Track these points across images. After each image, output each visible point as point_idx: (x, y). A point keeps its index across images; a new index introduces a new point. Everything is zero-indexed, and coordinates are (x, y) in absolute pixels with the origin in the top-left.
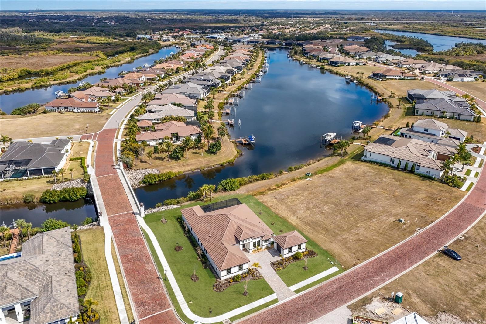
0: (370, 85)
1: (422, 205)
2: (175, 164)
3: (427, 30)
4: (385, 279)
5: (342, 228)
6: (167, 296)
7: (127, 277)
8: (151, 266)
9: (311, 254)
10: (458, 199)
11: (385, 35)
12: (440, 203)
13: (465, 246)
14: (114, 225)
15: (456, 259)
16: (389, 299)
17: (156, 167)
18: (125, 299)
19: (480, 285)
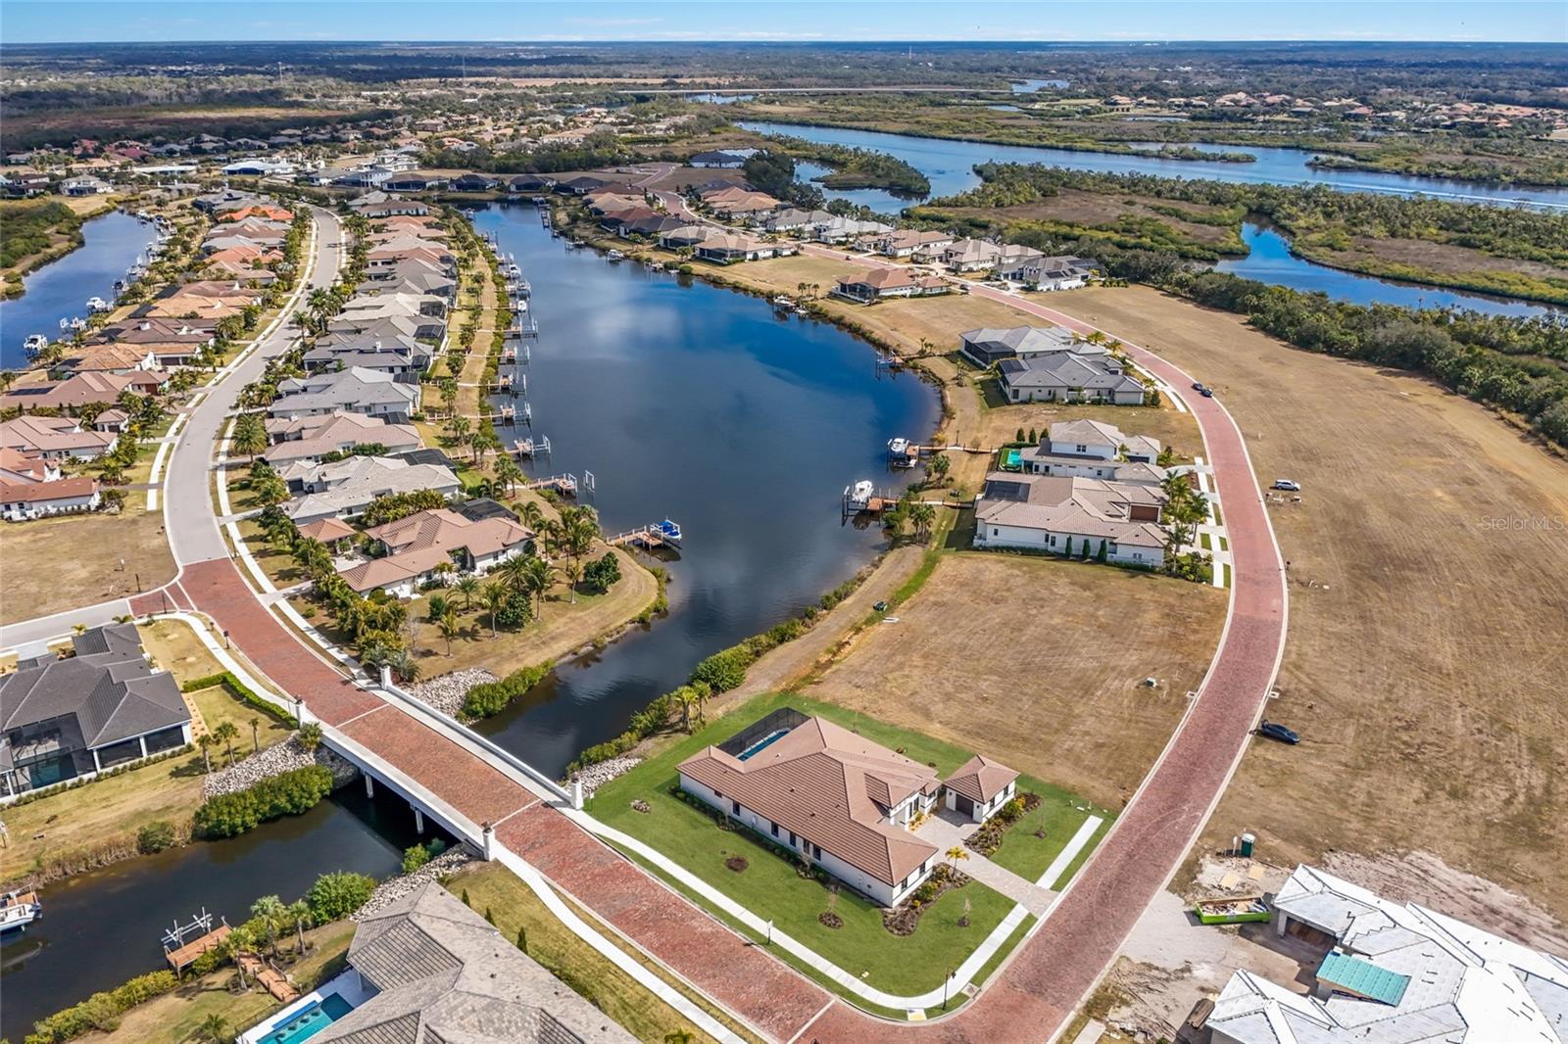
0: (848, 320)
1: (1166, 638)
2: (517, 644)
3: (875, 118)
4: (1196, 817)
5: (1048, 726)
6: (802, 977)
7: (673, 965)
8: (705, 924)
9: (1031, 800)
10: (1220, 609)
11: (780, 143)
12: (1195, 626)
13: (1291, 712)
14: (525, 850)
15: (1292, 743)
16: (1229, 854)
17: (473, 661)
18: (713, 1011)
19: (1357, 783)
